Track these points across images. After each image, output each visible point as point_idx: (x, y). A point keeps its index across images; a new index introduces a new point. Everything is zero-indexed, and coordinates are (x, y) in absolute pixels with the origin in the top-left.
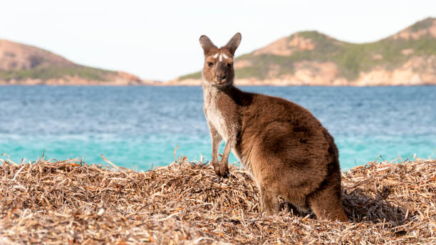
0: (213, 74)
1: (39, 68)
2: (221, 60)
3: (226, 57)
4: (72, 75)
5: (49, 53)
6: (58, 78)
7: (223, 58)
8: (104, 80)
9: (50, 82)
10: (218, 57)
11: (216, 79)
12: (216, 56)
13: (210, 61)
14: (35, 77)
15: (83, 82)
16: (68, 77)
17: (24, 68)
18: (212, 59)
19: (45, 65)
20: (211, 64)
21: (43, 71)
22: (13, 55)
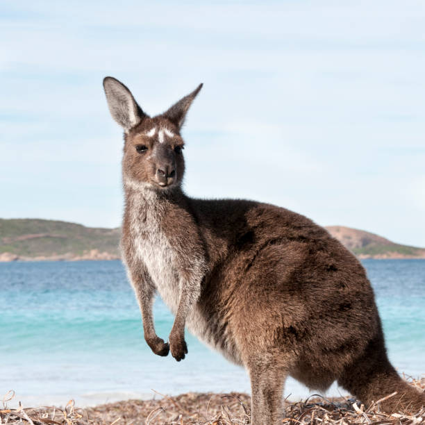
0: (149, 168)
1: (368, 246)
2: (161, 139)
3: (170, 134)
4: (392, 251)
5: (375, 236)
6: (382, 253)
7: (166, 136)
8: (415, 255)
9: (377, 257)
10: (156, 136)
11: (156, 177)
12: (151, 133)
13: (141, 142)
14: (366, 253)
15: (401, 256)
16: (389, 253)
17: (357, 247)
18: (145, 139)
19: (372, 245)
20: (142, 149)
21: (371, 249)
22: (349, 238)
